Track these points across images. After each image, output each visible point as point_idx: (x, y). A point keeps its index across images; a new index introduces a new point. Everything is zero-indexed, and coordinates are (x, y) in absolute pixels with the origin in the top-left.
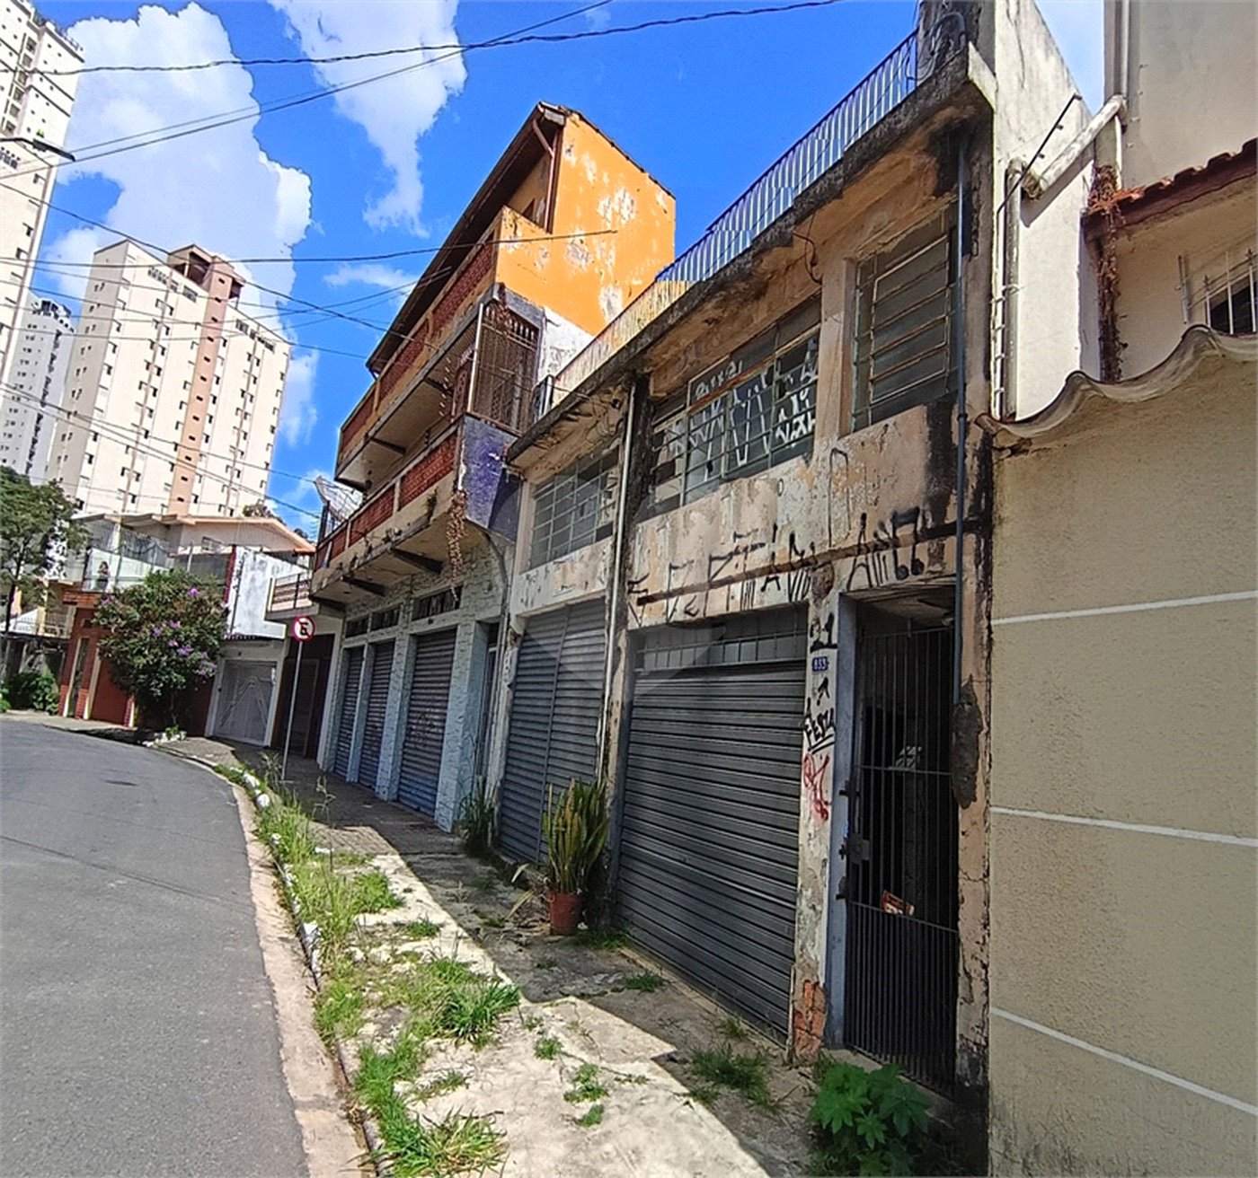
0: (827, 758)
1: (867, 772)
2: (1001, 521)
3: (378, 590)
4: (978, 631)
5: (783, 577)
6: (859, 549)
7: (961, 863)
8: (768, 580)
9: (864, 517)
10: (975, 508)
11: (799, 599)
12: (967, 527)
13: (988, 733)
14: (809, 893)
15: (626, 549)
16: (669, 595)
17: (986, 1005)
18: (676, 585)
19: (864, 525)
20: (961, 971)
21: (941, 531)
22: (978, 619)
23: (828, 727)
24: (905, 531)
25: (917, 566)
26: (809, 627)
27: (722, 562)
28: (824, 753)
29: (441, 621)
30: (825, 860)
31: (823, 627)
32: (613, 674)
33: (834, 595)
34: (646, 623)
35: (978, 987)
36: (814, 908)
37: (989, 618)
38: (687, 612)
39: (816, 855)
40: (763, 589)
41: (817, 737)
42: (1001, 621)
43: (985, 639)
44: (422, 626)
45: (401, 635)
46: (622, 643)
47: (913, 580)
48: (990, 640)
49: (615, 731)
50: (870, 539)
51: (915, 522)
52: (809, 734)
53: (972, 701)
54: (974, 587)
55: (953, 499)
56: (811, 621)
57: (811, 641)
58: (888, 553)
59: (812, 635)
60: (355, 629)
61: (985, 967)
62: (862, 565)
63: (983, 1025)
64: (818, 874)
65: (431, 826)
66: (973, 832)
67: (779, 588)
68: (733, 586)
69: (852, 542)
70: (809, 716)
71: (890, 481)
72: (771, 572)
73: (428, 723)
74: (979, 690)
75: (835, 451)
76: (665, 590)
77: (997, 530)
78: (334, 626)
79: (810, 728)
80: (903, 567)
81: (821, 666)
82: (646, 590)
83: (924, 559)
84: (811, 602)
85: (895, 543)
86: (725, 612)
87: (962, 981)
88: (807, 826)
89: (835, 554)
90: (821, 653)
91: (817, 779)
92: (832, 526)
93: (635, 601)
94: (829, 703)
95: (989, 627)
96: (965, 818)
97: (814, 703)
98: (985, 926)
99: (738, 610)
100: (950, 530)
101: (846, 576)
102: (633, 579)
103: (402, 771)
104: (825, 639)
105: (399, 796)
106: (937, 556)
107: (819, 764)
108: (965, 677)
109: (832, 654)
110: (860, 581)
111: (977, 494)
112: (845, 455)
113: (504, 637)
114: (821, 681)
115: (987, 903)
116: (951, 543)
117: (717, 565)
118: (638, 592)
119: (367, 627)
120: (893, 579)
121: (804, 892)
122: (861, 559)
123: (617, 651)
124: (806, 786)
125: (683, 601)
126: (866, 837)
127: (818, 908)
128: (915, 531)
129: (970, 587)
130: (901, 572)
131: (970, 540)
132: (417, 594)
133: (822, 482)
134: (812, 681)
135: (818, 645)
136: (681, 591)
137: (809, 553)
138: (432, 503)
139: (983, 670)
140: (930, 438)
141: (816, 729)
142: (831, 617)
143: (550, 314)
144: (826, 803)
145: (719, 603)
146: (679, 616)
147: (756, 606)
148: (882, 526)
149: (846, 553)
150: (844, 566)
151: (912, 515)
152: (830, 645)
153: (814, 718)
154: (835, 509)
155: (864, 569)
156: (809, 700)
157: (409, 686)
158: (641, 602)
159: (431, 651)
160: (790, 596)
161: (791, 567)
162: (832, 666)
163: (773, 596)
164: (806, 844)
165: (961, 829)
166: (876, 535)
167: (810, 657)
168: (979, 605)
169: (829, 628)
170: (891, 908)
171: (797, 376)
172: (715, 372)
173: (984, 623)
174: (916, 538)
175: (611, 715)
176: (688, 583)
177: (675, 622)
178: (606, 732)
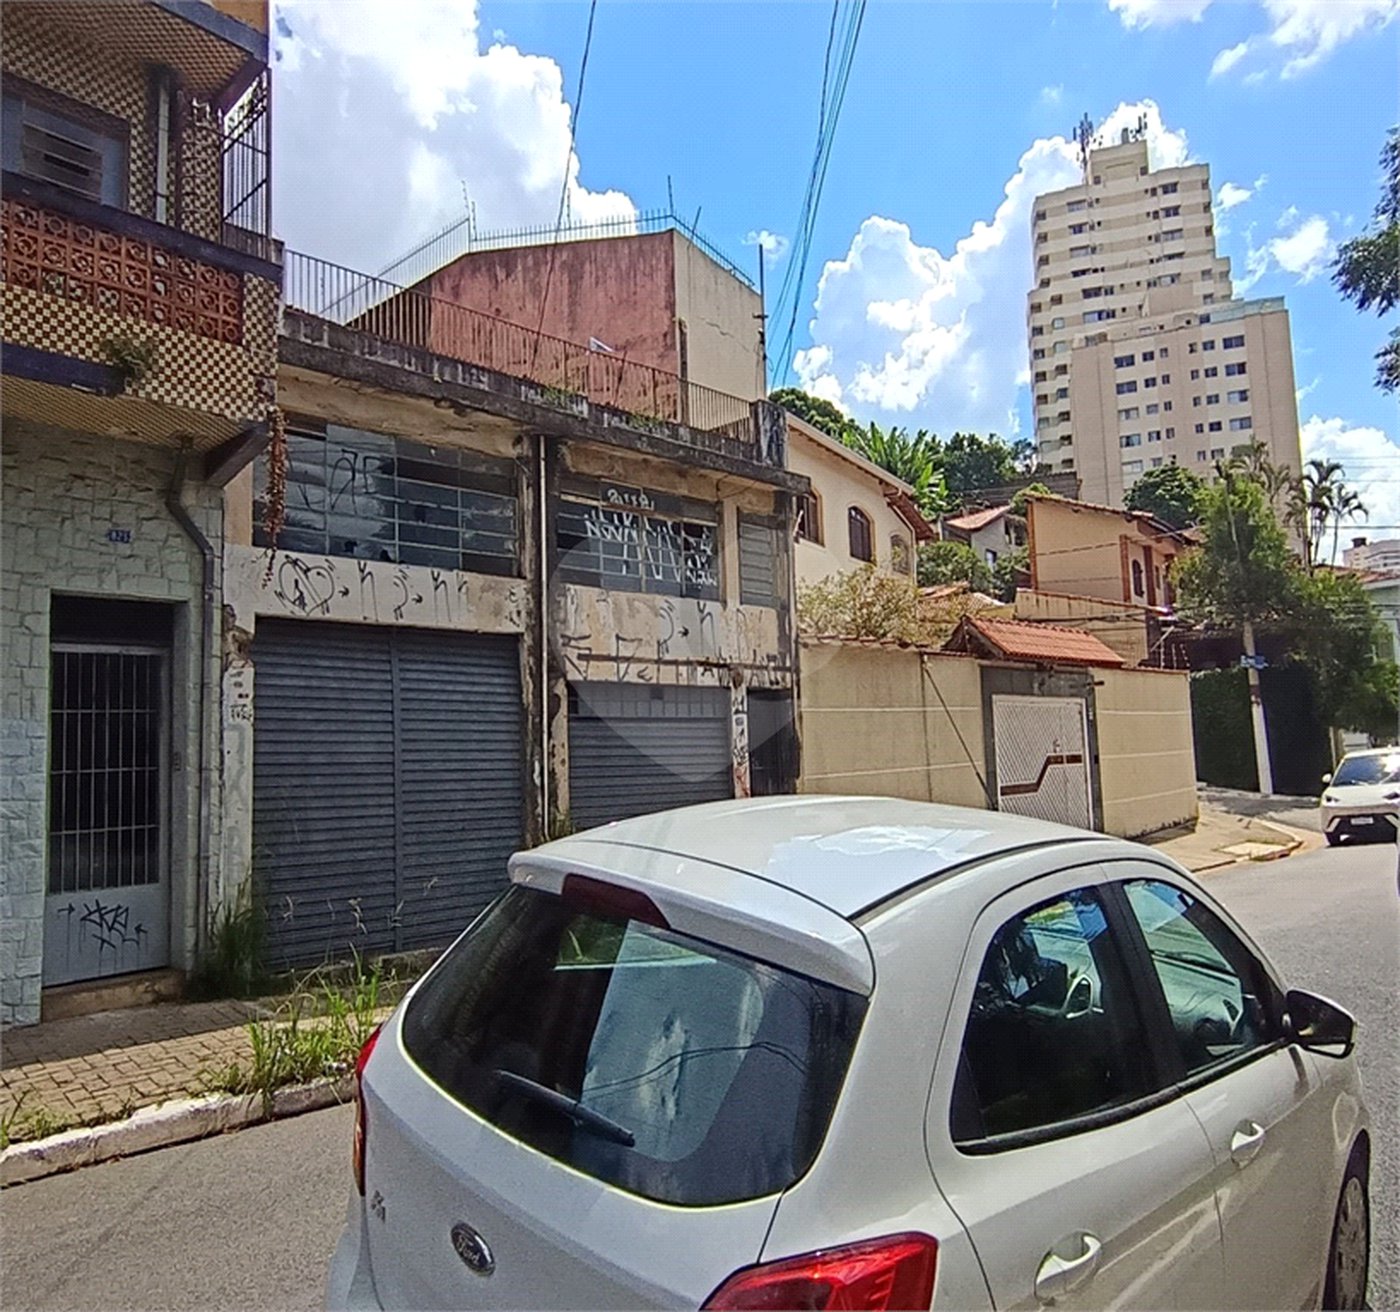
0: (746, 768)
2: (801, 671)
4: (798, 712)
5: (714, 670)
6: (751, 667)
8: (706, 670)
9: (755, 651)
10: (795, 664)
11: (725, 685)
12: (793, 671)
15: (554, 602)
16: (619, 659)
18: (625, 653)
19: (755, 655)
21: (784, 669)
22: (798, 707)
23: (745, 753)
24: (772, 664)
25: (777, 682)
26: (732, 701)
28: (745, 765)
31: (739, 702)
32: (551, 718)
33: (744, 686)
34: (591, 678)
38: (640, 677)
40: (703, 674)
41: (741, 758)
46: (559, 691)
47: (775, 687)
48: (802, 716)
49: (562, 772)
50: (758, 663)
52: (737, 757)
53: (798, 738)
54: (796, 695)
55: (788, 657)
56: (733, 699)
57: (734, 709)
58: (766, 672)
59: (733, 706)
62: (755, 675)
67: (713, 676)
68: (681, 668)
69: (750, 662)
70: (736, 747)
71: (765, 639)
72: (707, 665)
74: (800, 734)
75: (738, 610)
76: (613, 654)
77: (800, 674)
79: (737, 754)
80: (772, 680)
81: (739, 722)
82: (590, 649)
83: (779, 679)
84: (731, 688)
85: (768, 668)
86: (674, 682)
89: (741, 665)
90: (740, 716)
91: (743, 778)
92: (740, 650)
93: (576, 655)
94: (745, 741)
97: (738, 741)
99: (686, 683)
100: (789, 670)
101: (748, 678)
102: (569, 633)
104: (740, 708)
106: (783, 679)
107: (743, 771)
109: (744, 717)
110: (755, 683)
111: (795, 658)
112: (744, 615)
114: (740, 728)
116: (788, 675)
117: (664, 648)
118: (579, 648)
120: (768, 684)
122: (755, 671)
123: (554, 696)
124: (737, 783)
125: (635, 668)
128: (775, 666)
130: (771, 683)
131: (794, 676)
133: (734, 626)
134: (736, 729)
135: (737, 712)
136: (640, 660)
137: (728, 661)
140: (778, 627)
141: (740, 754)
142: (742, 698)
144: (748, 789)
145: (667, 676)
146: (632, 679)
147: (699, 684)
148: (763, 659)
149: (746, 666)
150: (747, 673)
151: (771, 658)
152: (743, 712)
153: (739, 748)
154: (741, 641)
155: (756, 677)
156: (735, 739)
158: (583, 658)
160: (720, 683)
161: (718, 666)
162: (745, 723)
163: (709, 679)
165: (798, 786)
166: (760, 661)
167: (734, 717)
168: (798, 702)
169: (742, 703)
171: (698, 544)
173: (800, 710)
174: (775, 669)
175: (554, 756)
176: (638, 655)
177: (628, 683)
178: (549, 772)
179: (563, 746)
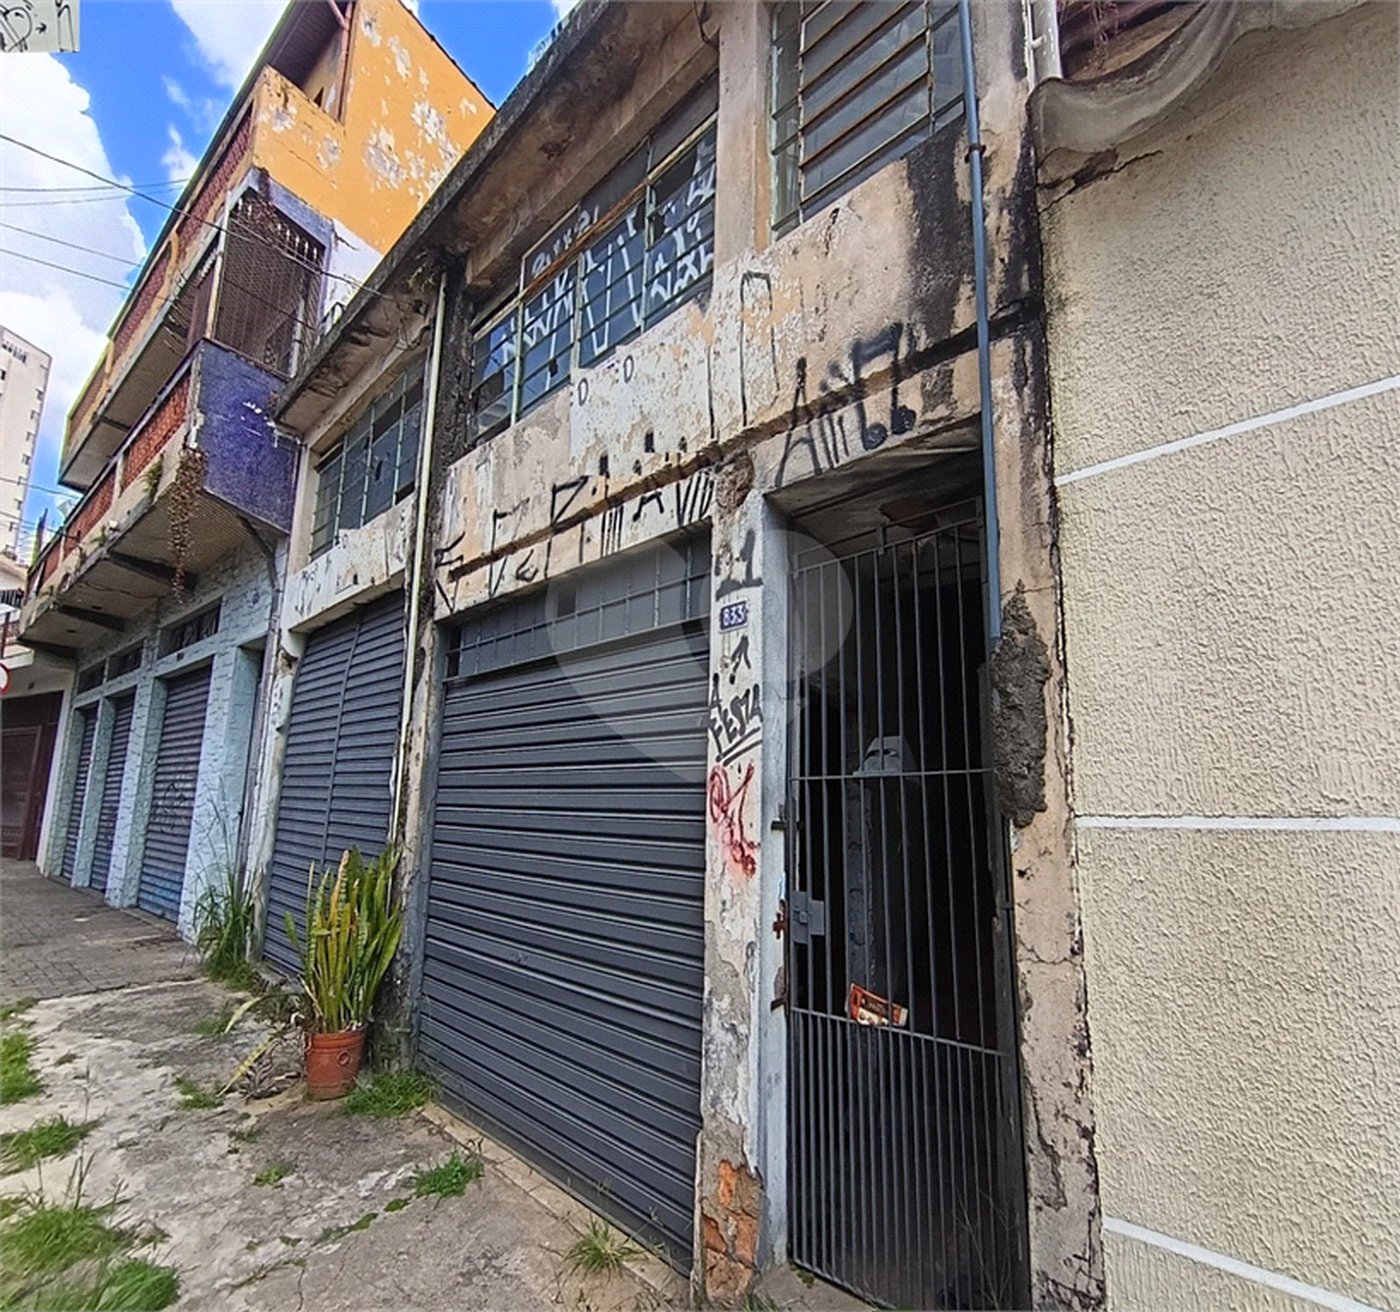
0: (750, 769)
1: (815, 786)
2: (1062, 303)
3: (116, 624)
4: (1028, 502)
5: (668, 492)
6: (795, 417)
7: (1021, 930)
8: (643, 502)
9: (802, 364)
10: (1008, 297)
11: (695, 518)
12: (997, 330)
13: (1063, 684)
14: (725, 1003)
15: (434, 505)
16: (494, 556)
17: (1095, 1213)
18: (503, 540)
19: (802, 377)
20: (1033, 1142)
21: (944, 350)
22: (1027, 481)
23: (749, 718)
24: (877, 367)
25: (902, 418)
26: (714, 560)
27: (572, 491)
28: (743, 761)
29: (193, 654)
30: (751, 945)
31: (736, 555)
32: (414, 688)
33: (755, 499)
34: (460, 606)
35: (1074, 1175)
36: (733, 1029)
37: (1050, 473)
38: (519, 577)
39: (735, 935)
40: (636, 517)
41: (731, 738)
42: (1076, 476)
43: (1045, 514)
44: (171, 664)
45: (144, 682)
46: (427, 642)
47: (894, 444)
48: (1055, 511)
49: (416, 772)
50: (813, 395)
51: (895, 347)
52: (716, 735)
53: (1027, 626)
54: (1016, 428)
55: (965, 291)
56: (716, 550)
57: (717, 583)
58: (849, 413)
59: (718, 573)
60: (89, 681)
61: (1087, 1133)
62: (802, 440)
63: (1092, 1254)
64: (740, 970)
65: (175, 939)
66: (1043, 870)
67: (662, 510)
68: (589, 523)
69: (783, 408)
70: (717, 704)
71: (845, 295)
72: (649, 487)
73: (178, 794)
74: (1038, 607)
75: (748, 276)
76: (487, 551)
77: (1056, 321)
78: (63, 680)
79: (719, 723)
80: (877, 426)
81: (735, 618)
82: (461, 558)
83: (915, 403)
84: (715, 521)
85: (857, 391)
86: (578, 565)
87: (1036, 1163)
88: (717, 888)
89: (752, 435)
90: (733, 598)
91: (734, 806)
92: (748, 393)
93: (446, 576)
94: (749, 676)
95: (1052, 490)
96: (1022, 848)
97: (724, 680)
98: (1082, 1051)
99: (597, 557)
100: (964, 342)
101: (773, 465)
102: (443, 545)
103: (144, 865)
104: (740, 573)
105: (139, 899)
106: (941, 393)
107: (735, 780)
108: (1009, 586)
109: (753, 595)
110: (800, 466)
111: (1012, 272)
112: (766, 277)
113: (272, 662)
114: (735, 643)
115: (1082, 1005)
116: (964, 365)
117: (563, 497)
118: (450, 563)
119: (103, 676)
120: (857, 450)
121: (716, 1004)
122: (800, 431)
123: (420, 653)
124: (715, 820)
125: (513, 562)
126: (818, 895)
127: (742, 1029)
128: (895, 364)
129: (1007, 429)
130: (872, 436)
131: (1004, 350)
132: (165, 623)
133: (728, 329)
134: (721, 644)
135: (730, 586)
136: (512, 548)
138: (157, 475)
139: (1044, 568)
140: (916, 206)
141: (728, 724)
142: (751, 535)
143: (341, 230)
144: (751, 845)
145: (567, 555)
146: (509, 586)
147: (627, 546)
148: (835, 370)
149: (773, 430)
150: (769, 451)
151: (889, 339)
152: (749, 582)
153: (726, 705)
154: (751, 365)
155: (804, 448)
156: (716, 677)
157: (155, 748)
158: (455, 576)
159: (183, 697)
160: (680, 519)
161: (680, 473)
162: (755, 615)
163: (655, 522)
164: (717, 921)
165: (1017, 864)
166: (824, 387)
167: (716, 607)
168: (1027, 456)
169: (746, 553)
170: (867, 1017)
171: (681, 201)
172: (559, 234)
173: (1042, 485)
174: (897, 373)
175: (410, 749)
176: (522, 534)
177: (503, 596)
178: (403, 776)
179: (420, 730)
